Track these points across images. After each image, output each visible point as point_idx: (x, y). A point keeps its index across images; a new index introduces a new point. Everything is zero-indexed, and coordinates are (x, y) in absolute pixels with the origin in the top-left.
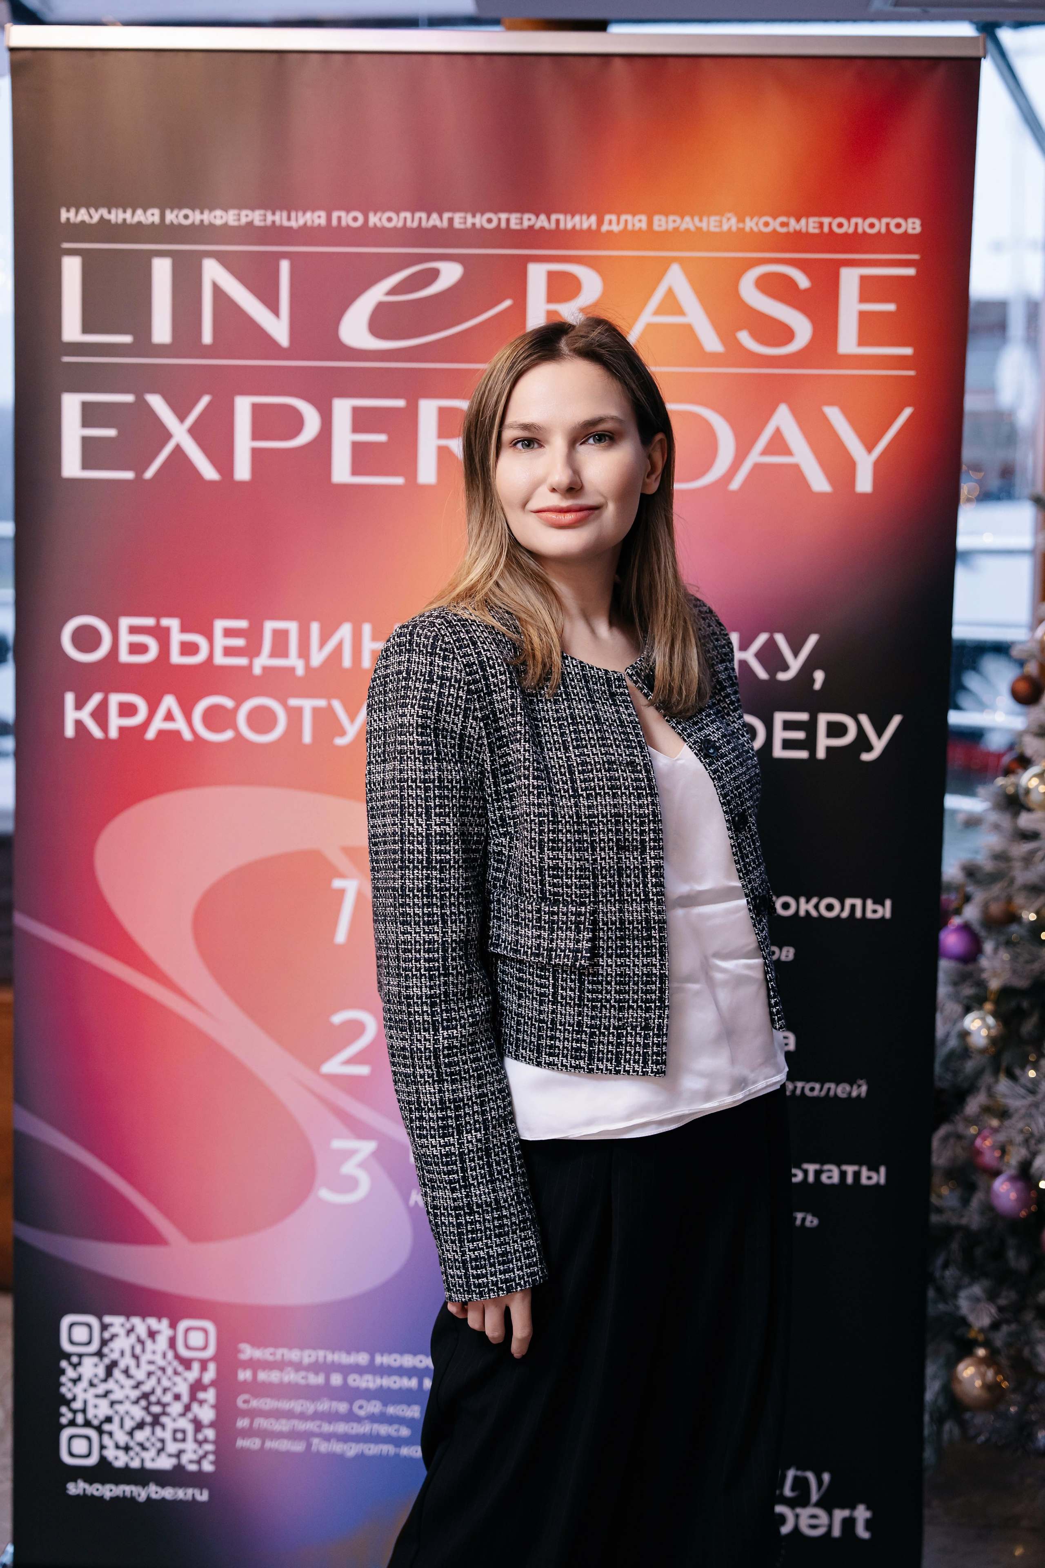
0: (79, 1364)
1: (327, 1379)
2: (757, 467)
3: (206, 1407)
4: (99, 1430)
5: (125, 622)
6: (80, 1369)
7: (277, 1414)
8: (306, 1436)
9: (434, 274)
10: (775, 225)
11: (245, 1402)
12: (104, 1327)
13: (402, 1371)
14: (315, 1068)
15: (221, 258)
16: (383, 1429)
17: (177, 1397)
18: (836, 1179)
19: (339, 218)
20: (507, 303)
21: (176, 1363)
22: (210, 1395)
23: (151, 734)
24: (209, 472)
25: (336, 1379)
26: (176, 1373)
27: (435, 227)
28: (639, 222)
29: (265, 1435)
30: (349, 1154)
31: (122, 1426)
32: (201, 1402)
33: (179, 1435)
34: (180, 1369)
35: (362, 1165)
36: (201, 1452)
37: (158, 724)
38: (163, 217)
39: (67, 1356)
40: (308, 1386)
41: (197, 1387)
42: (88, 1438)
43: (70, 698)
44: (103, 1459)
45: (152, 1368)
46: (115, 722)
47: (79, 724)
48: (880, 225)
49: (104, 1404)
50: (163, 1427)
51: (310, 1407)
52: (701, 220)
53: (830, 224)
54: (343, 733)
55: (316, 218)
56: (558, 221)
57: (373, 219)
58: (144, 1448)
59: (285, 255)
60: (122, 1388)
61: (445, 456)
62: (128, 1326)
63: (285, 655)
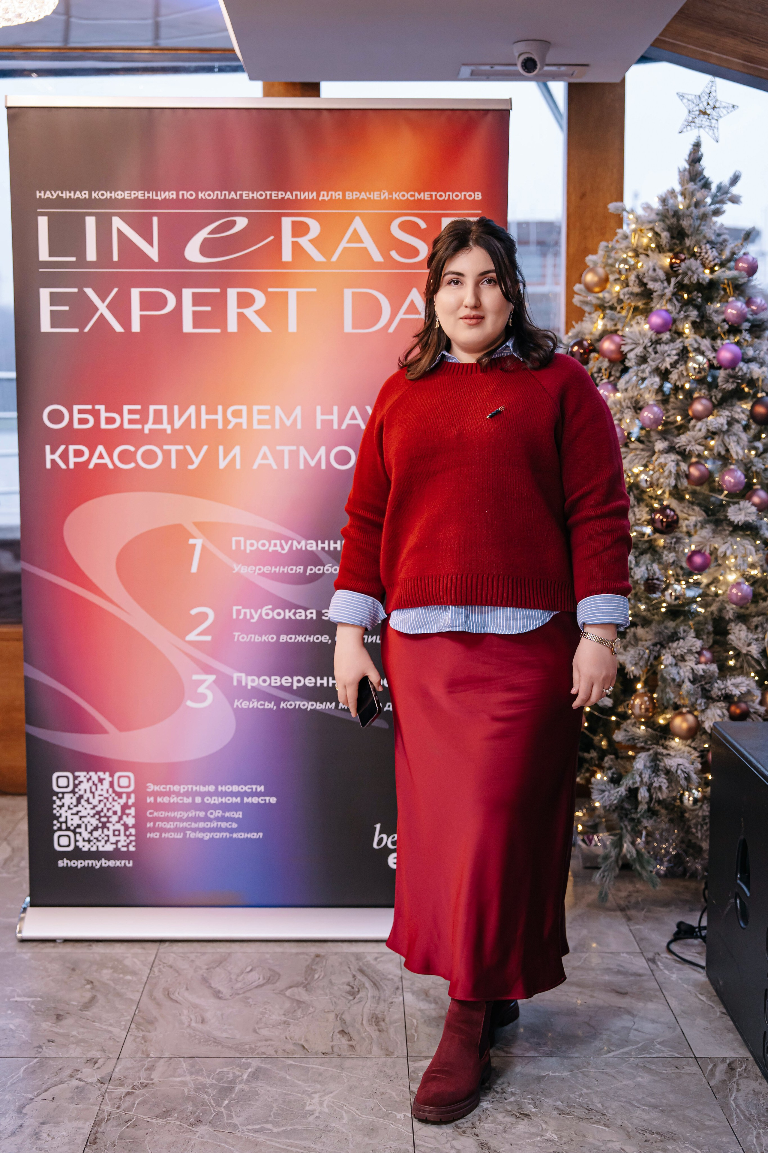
0: (63, 798)
1: (194, 800)
2: (402, 320)
3: (130, 817)
4: (74, 832)
5: (76, 408)
6: (63, 800)
7: (167, 819)
8: (184, 830)
9: (233, 223)
10: (408, 196)
11: (151, 813)
12: (75, 778)
13: (232, 794)
14: (183, 638)
15: (121, 216)
16: (224, 825)
17: (115, 813)
19: (183, 195)
20: (272, 238)
21: (113, 795)
22: (132, 811)
23: (91, 466)
24: (118, 328)
25: (198, 800)
26: (114, 800)
27: (233, 198)
28: (338, 195)
29: (162, 830)
30: (202, 682)
31: (86, 830)
32: (128, 815)
33: (116, 833)
34: (116, 798)
35: (208, 688)
36: (128, 841)
37: (95, 460)
38: (90, 195)
39: (56, 794)
40: (183, 803)
41: (125, 807)
42: (69, 837)
43: (48, 448)
44: (76, 847)
45: (101, 798)
46: (72, 460)
47: (53, 461)
48: (461, 196)
50: (108, 829)
51: (185, 815)
52: (370, 194)
53: (436, 195)
54: (192, 463)
55: (171, 195)
56: (296, 195)
57: (201, 195)
58: (98, 840)
59: (155, 214)
60: (85, 809)
61: (242, 318)
62: (88, 777)
63: (161, 422)
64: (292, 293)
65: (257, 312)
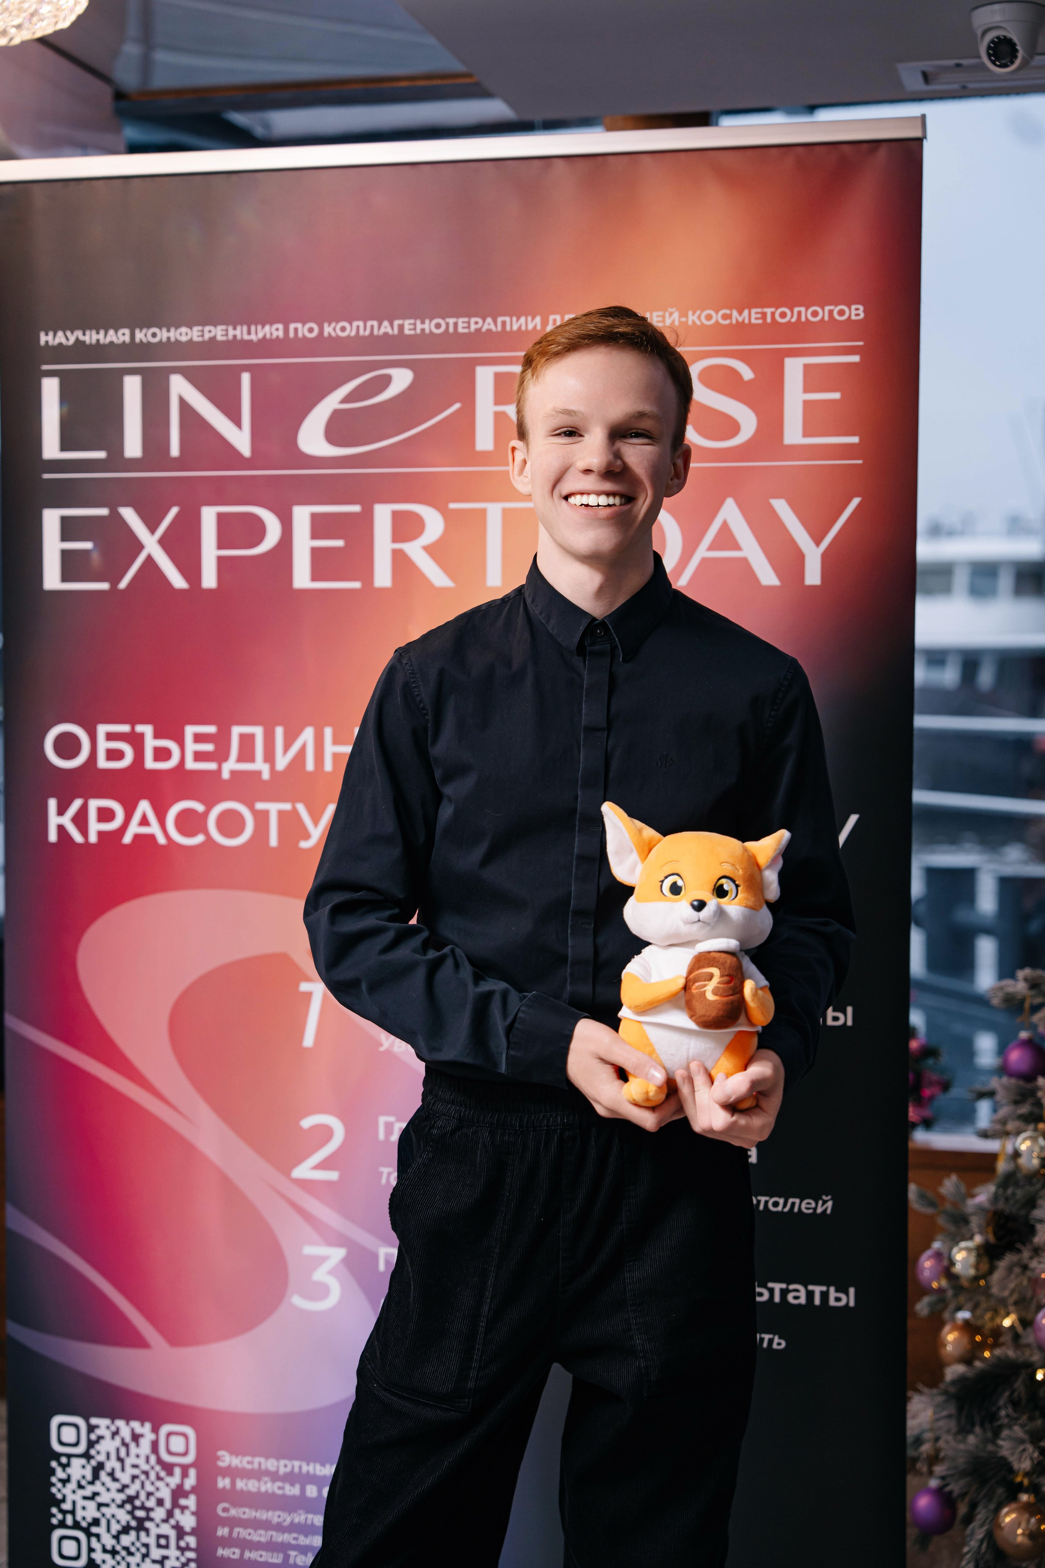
0: (68, 1465)
1: (303, 1490)
2: (704, 561)
3: (187, 1512)
4: (88, 1532)
5: (102, 729)
6: (68, 1470)
7: (256, 1524)
8: (283, 1548)
9: (386, 381)
10: (717, 317)
11: (225, 1510)
12: (91, 1429)
14: (286, 1171)
15: (187, 373)
17: (160, 1502)
18: (803, 1300)
19: (296, 330)
20: (457, 406)
21: (158, 1468)
22: (191, 1502)
23: (127, 839)
24: (178, 581)
25: (311, 1491)
26: (159, 1478)
27: (386, 334)
29: (245, 1545)
30: (322, 1259)
31: (108, 1530)
32: (183, 1509)
33: (162, 1541)
34: (163, 1474)
35: (331, 1272)
36: (183, 1560)
37: (134, 828)
38: (133, 336)
39: (57, 1456)
40: (284, 1496)
41: (178, 1493)
42: (77, 1540)
43: (52, 804)
44: (91, 1561)
45: (136, 1472)
46: (95, 827)
47: (61, 829)
48: (823, 313)
49: (91, 1505)
50: (147, 1531)
51: (287, 1518)
53: (773, 314)
54: (307, 836)
55: (275, 331)
56: (504, 323)
57: (328, 330)
58: (131, 1554)
59: (246, 368)
60: (109, 1492)
61: (400, 560)
62: (113, 1428)
63: (252, 759)
64: (494, 512)
65: (429, 549)
